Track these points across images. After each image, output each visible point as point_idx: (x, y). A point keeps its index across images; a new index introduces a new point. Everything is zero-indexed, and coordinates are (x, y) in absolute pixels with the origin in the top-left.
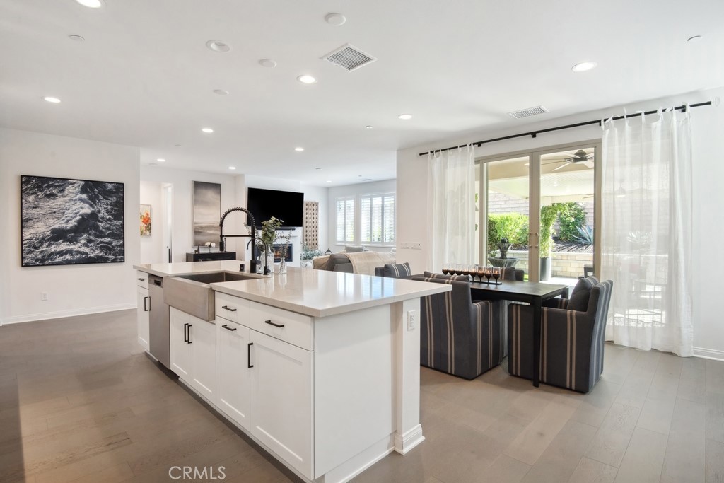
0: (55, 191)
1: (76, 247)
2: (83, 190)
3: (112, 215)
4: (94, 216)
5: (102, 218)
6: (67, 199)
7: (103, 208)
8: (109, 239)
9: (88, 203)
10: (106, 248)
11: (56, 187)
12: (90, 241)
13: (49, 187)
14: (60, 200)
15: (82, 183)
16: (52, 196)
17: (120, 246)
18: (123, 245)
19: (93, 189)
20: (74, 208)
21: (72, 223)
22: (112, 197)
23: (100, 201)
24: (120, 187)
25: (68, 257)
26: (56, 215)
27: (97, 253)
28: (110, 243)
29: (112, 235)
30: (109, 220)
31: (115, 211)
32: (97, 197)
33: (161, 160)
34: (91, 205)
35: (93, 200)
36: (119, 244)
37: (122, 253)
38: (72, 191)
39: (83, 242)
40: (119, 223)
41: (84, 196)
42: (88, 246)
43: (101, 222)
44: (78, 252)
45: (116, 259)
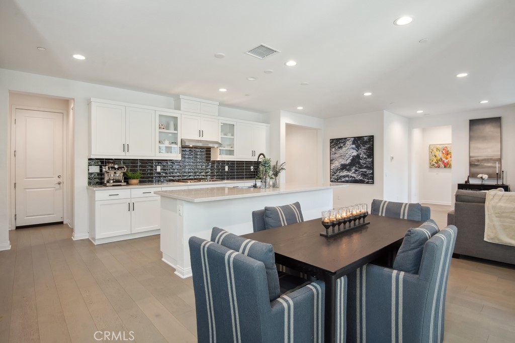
0: (342, 145)
1: (350, 174)
2: (354, 143)
3: (367, 156)
4: (358, 156)
5: (362, 157)
6: (347, 148)
7: (362, 152)
8: (365, 170)
9: (355, 150)
10: (364, 175)
11: (342, 143)
12: (356, 171)
13: (339, 143)
14: (344, 149)
15: (353, 139)
16: (341, 147)
17: (371, 174)
18: (373, 173)
19: (358, 141)
20: (350, 152)
21: (349, 161)
22: (367, 145)
23: (361, 147)
24: (371, 138)
25: (347, 179)
26: (342, 157)
27: (359, 178)
28: (365, 172)
29: (367, 167)
30: (365, 158)
31: (368, 153)
32: (359, 146)
33: (420, 112)
34: (357, 151)
35: (358, 147)
36: (370, 172)
37: (373, 178)
38: (349, 143)
39: (353, 171)
40: (370, 160)
41: (354, 146)
42: (355, 173)
43: (361, 160)
44: (351, 177)
45: (368, 182)
